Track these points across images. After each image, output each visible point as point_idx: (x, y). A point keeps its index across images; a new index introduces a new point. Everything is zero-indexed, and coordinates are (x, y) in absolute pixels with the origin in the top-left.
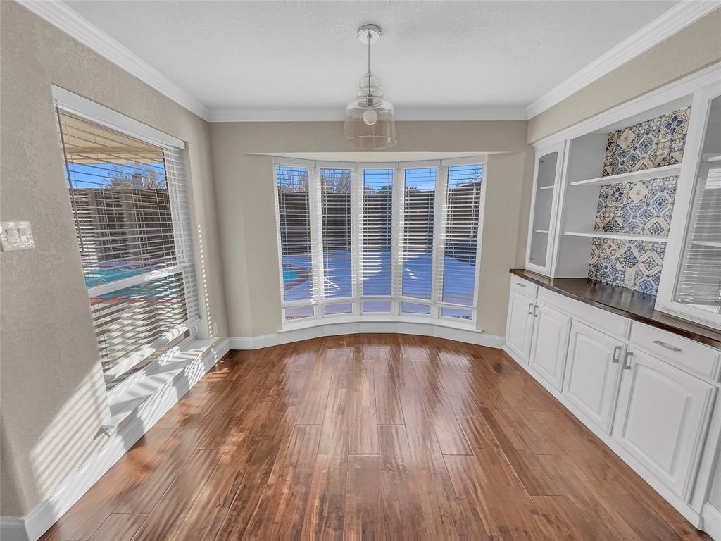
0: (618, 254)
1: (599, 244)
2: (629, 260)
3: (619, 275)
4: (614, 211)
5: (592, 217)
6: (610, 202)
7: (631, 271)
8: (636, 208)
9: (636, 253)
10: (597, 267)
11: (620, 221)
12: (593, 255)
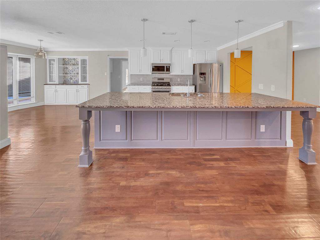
0: (69, 78)
1: (65, 76)
2: (71, 79)
3: (70, 81)
4: (66, 71)
5: (62, 72)
6: (65, 69)
7: (72, 81)
8: (71, 71)
9: (72, 78)
10: (65, 81)
11: (68, 73)
12: (64, 79)
